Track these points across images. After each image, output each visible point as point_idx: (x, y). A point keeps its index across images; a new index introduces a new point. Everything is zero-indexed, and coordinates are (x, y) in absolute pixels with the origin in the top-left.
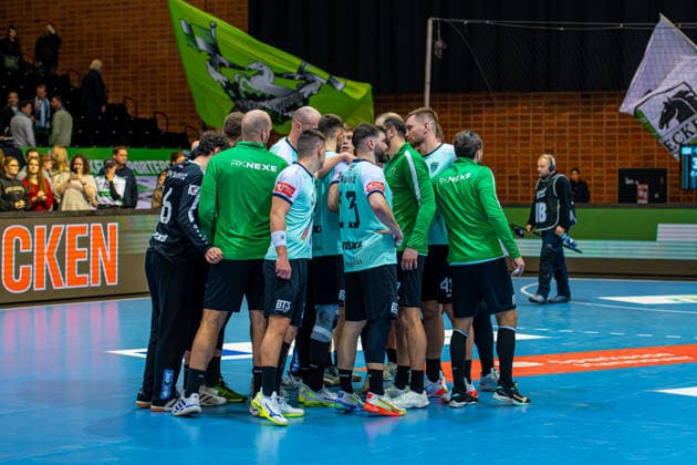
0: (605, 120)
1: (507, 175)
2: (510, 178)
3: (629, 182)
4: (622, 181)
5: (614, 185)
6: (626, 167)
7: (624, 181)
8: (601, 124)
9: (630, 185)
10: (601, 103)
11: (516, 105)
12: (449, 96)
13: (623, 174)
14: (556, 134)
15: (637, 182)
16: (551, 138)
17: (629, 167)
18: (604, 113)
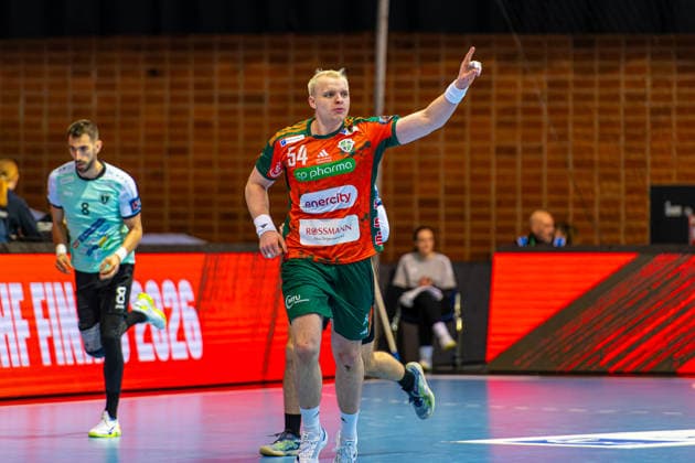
0: (623, 90)
1: (416, 197)
2: (423, 203)
3: (673, 211)
4: (657, 209)
5: (642, 217)
6: (665, 182)
7: (662, 209)
8: (616, 98)
9: (673, 219)
10: (616, 57)
11: (437, 59)
12: (291, 39)
13: (660, 195)
14: (519, 118)
15: (689, 212)
16: (512, 125)
17: (674, 181)
18: (622, 77)
